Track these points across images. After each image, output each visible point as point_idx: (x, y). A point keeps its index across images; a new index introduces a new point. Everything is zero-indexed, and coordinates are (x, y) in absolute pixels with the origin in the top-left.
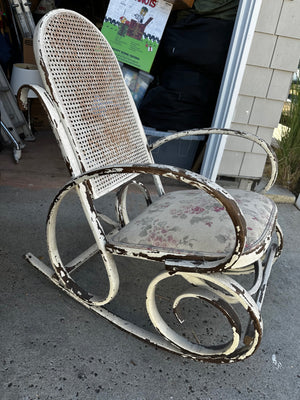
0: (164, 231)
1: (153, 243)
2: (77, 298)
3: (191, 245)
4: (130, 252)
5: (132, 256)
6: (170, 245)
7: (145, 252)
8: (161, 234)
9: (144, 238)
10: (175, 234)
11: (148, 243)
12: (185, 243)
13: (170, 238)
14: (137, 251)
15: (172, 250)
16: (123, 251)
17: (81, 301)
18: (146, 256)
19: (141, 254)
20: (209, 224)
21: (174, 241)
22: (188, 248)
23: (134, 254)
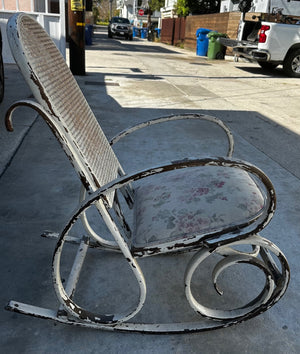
0: (190, 217)
1: (185, 230)
2: (95, 326)
3: (222, 220)
4: (164, 248)
5: (167, 250)
6: (203, 227)
7: (180, 241)
8: (189, 221)
9: (174, 230)
10: (202, 216)
11: (180, 233)
12: (216, 220)
13: (200, 221)
14: (172, 244)
15: (208, 230)
16: (156, 250)
17: (102, 326)
18: (182, 245)
19: (177, 245)
20: (225, 199)
21: (206, 222)
22: (221, 223)
23: (169, 248)
